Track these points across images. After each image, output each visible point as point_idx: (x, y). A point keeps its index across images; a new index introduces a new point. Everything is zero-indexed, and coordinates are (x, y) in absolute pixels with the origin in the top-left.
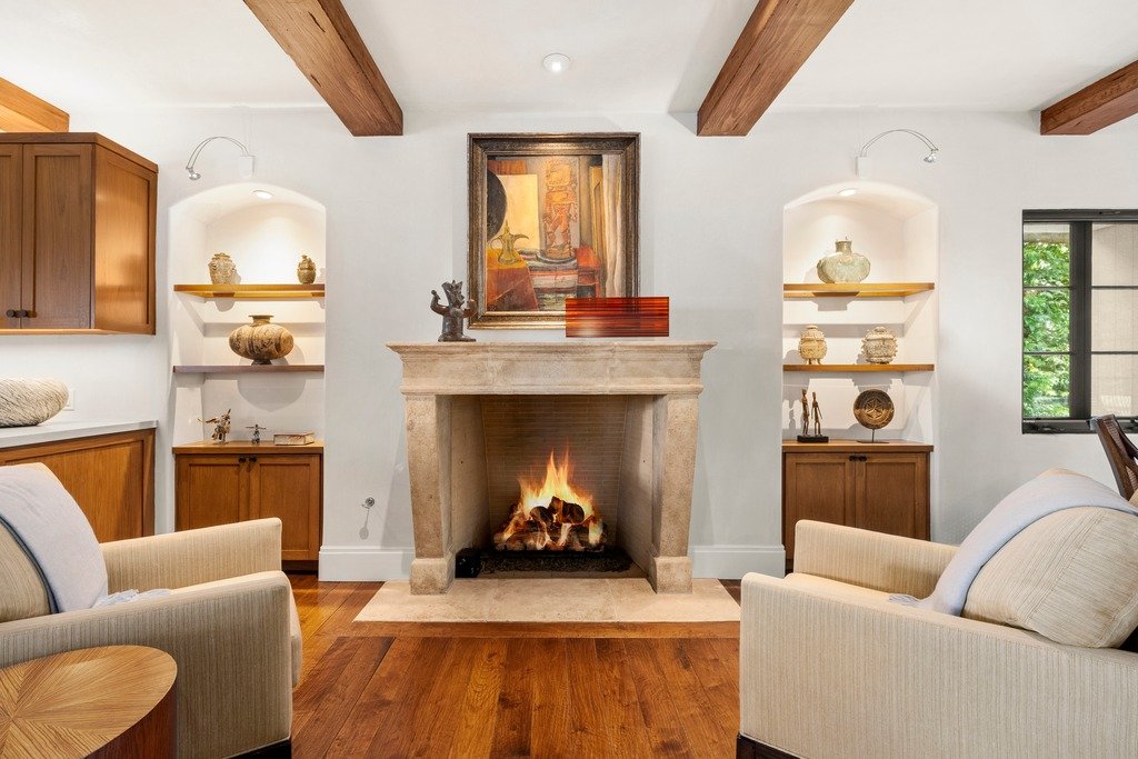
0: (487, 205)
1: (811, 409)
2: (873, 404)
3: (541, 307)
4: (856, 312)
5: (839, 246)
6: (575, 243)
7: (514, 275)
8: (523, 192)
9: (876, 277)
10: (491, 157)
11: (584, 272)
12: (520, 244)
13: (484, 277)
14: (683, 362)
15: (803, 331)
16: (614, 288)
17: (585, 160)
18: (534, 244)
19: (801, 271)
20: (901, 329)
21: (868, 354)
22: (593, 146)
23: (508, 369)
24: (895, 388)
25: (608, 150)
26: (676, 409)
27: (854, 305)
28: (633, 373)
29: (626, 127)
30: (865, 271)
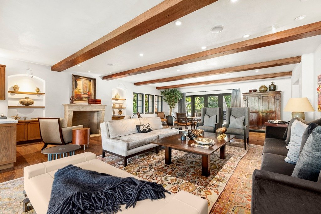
0: (75, 85)
1: (114, 113)
2: (120, 112)
3: (83, 99)
4: (119, 102)
5: (117, 94)
6: (88, 91)
7: (78, 95)
8: (80, 83)
9: (120, 98)
10: (75, 78)
11: (89, 95)
12: (79, 90)
13: (74, 95)
14: (103, 107)
15: (113, 103)
16: (93, 98)
17: (89, 81)
18: (82, 91)
19: (113, 97)
20: (123, 104)
21: (120, 106)
22: (90, 79)
23: (83, 108)
24: (122, 110)
25: (92, 80)
26: (103, 112)
27: (118, 100)
28: (98, 108)
29: (94, 78)
30: (119, 97)
